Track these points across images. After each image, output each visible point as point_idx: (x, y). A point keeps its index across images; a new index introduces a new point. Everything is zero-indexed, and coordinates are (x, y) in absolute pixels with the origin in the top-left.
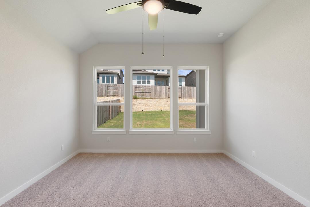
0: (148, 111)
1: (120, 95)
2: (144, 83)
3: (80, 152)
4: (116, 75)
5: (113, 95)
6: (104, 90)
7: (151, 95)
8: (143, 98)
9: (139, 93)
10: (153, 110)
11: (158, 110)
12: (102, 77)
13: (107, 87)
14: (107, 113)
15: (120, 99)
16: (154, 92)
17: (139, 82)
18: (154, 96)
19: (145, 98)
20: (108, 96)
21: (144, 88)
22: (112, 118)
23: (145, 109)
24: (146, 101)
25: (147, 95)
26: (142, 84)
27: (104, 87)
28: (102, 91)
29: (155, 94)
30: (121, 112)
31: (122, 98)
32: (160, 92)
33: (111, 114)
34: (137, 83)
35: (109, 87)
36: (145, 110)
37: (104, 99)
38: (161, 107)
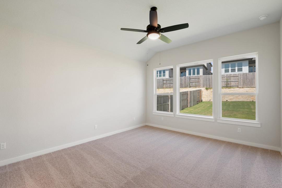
0: (235, 101)
1: (202, 85)
2: (233, 70)
3: (147, 125)
4: (202, 67)
5: (195, 85)
6: (187, 82)
7: (238, 84)
8: (228, 88)
9: (223, 82)
10: (240, 101)
11: (248, 101)
12: (188, 71)
13: (190, 79)
14: (185, 101)
15: (201, 90)
16: (243, 80)
17: (227, 71)
18: (243, 84)
19: (231, 88)
20: (190, 87)
21: (230, 77)
22: (191, 106)
23: (230, 99)
24: (232, 90)
25: (233, 84)
26: (231, 72)
27: (187, 80)
28: (185, 82)
29: (244, 83)
30: (203, 101)
31: (204, 88)
32: (252, 79)
33: (190, 103)
34: (225, 72)
35: (191, 79)
36: (231, 101)
37: (186, 89)
38: (252, 97)
